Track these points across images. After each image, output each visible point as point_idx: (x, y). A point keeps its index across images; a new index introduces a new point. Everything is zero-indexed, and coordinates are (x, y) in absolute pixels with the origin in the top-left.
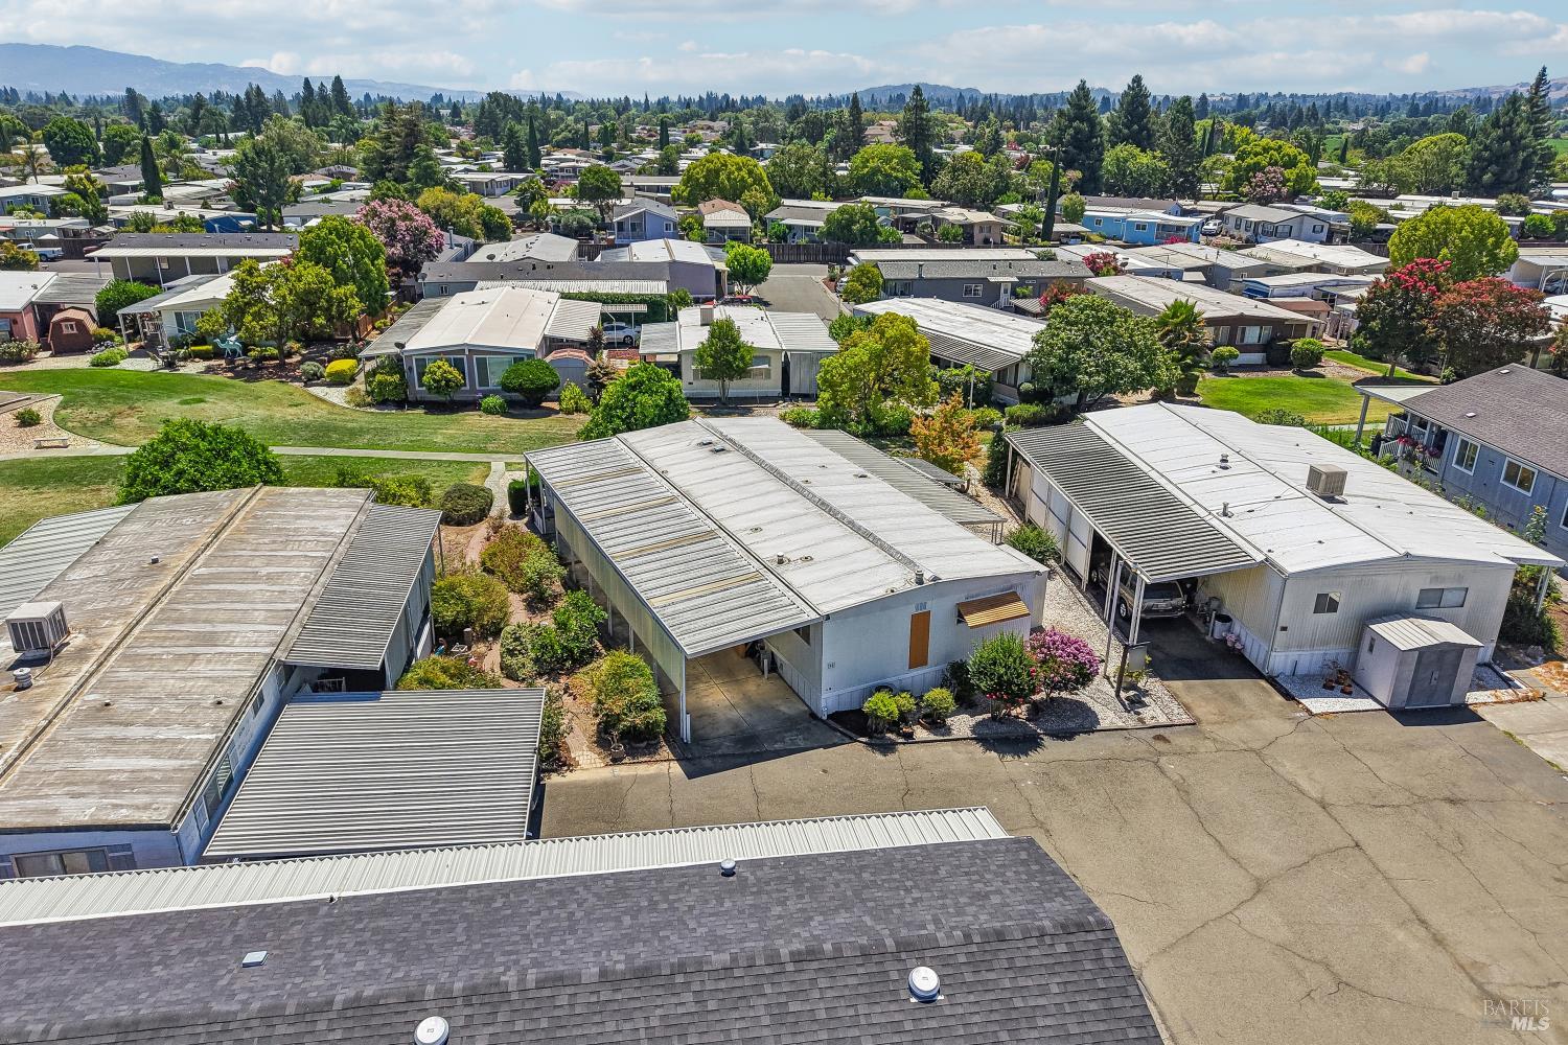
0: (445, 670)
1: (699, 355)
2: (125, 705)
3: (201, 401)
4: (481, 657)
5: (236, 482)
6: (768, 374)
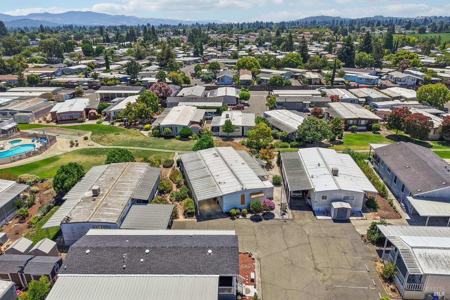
0: (159, 200)
1: (223, 127)
2: (109, 204)
3: (119, 134)
4: (166, 197)
6: (239, 131)
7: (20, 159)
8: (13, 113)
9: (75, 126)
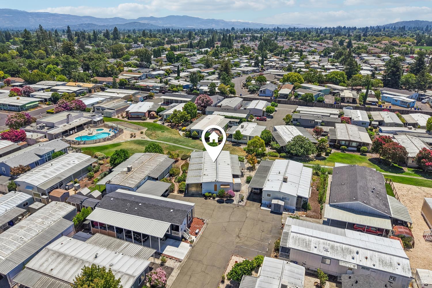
0: (166, 179)
1: (234, 135)
2: (134, 177)
3: (164, 132)
4: (173, 179)
5: (156, 152)
7: (99, 142)
8: (103, 109)
9: (139, 123)
